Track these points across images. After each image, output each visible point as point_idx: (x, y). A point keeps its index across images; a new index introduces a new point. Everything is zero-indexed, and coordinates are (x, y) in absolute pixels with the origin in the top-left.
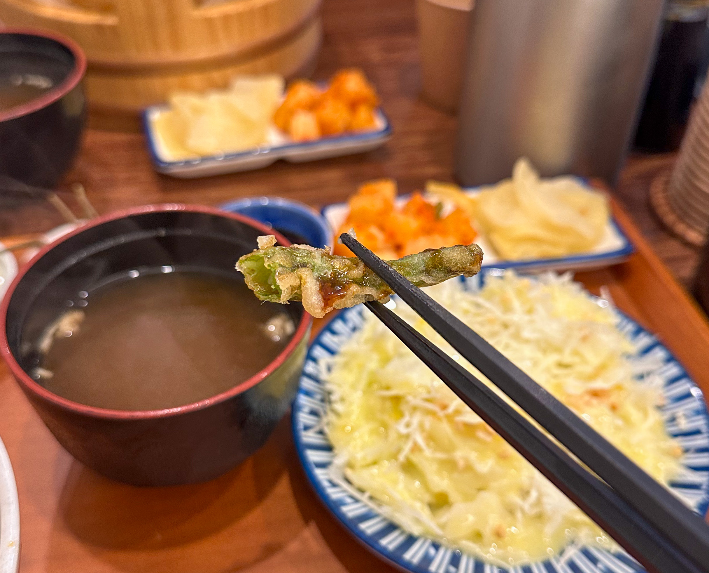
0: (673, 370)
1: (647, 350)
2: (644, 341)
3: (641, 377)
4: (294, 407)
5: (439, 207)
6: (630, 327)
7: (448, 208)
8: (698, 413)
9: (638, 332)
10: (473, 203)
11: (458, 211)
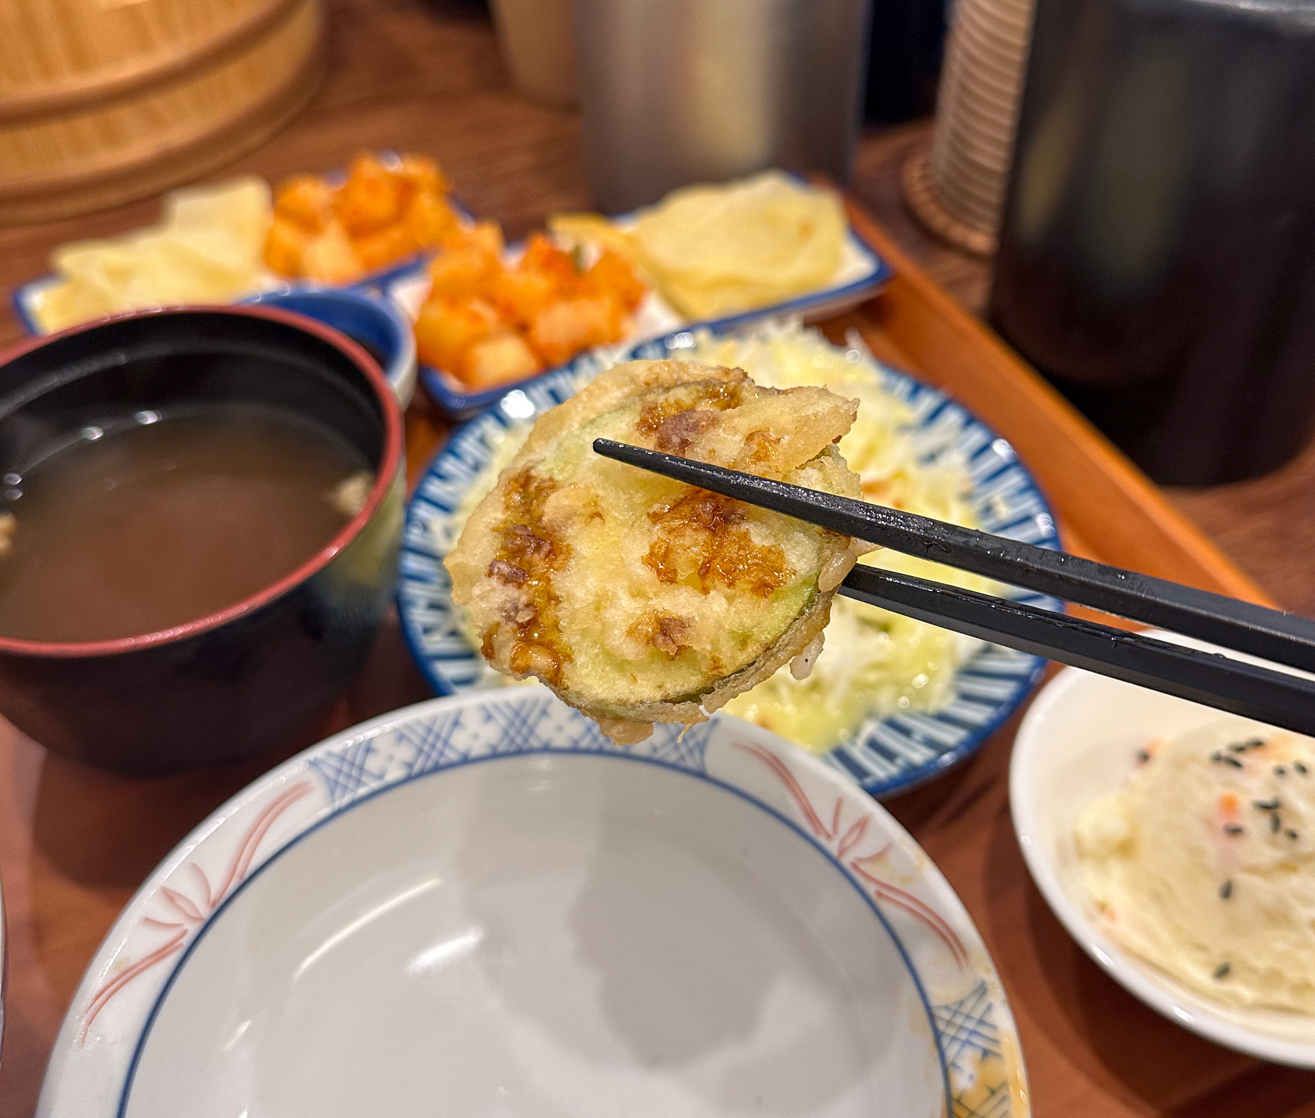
0: (977, 437)
1: (934, 416)
2: (928, 402)
3: (931, 458)
4: (400, 603)
5: (577, 253)
6: (903, 386)
7: (592, 254)
8: (1022, 491)
9: (915, 392)
10: (632, 240)
11: (608, 256)
